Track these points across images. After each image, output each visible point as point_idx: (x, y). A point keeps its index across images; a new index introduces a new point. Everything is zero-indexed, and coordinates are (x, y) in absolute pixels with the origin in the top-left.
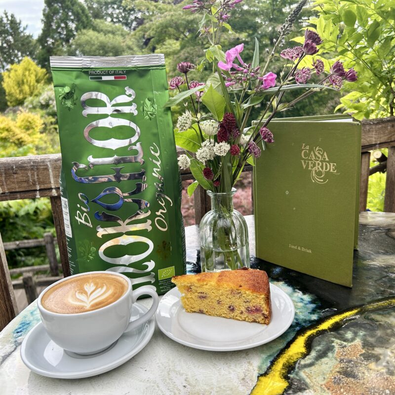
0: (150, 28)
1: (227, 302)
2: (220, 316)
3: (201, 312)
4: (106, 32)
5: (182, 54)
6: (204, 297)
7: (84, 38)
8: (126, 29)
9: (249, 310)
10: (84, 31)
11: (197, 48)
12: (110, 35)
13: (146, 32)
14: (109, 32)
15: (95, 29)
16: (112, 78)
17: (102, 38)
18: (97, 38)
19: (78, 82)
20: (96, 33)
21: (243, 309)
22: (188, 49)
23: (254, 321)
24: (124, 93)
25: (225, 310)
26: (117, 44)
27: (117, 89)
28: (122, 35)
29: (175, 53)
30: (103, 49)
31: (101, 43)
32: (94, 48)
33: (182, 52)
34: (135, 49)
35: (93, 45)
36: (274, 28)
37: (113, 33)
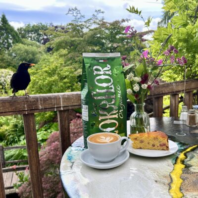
0: (53, 43)
1: (152, 143)
2: (148, 149)
3: (141, 148)
4: (28, 45)
5: (69, 56)
6: (142, 142)
7: (17, 47)
8: (38, 43)
9: (161, 145)
10: (17, 44)
11: (76, 53)
12: (30, 46)
13: (51, 45)
14: (30, 45)
15: (22, 43)
16: (102, 61)
17: (26, 47)
18: (24, 47)
19: (92, 62)
20: (23, 45)
21: (158, 145)
22: (72, 54)
23: (163, 150)
24: (106, 66)
25: (151, 146)
26: (33, 50)
27: (104, 65)
28: (36, 46)
29: (65, 55)
30: (26, 52)
31: (26, 49)
32: (22, 52)
33: (69, 55)
34: (43, 53)
35: (22, 50)
36: (112, 45)
37: (32, 45)
